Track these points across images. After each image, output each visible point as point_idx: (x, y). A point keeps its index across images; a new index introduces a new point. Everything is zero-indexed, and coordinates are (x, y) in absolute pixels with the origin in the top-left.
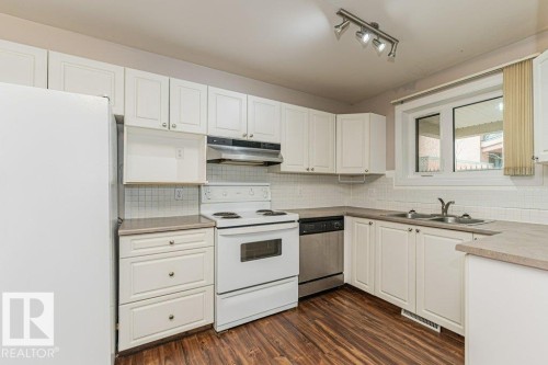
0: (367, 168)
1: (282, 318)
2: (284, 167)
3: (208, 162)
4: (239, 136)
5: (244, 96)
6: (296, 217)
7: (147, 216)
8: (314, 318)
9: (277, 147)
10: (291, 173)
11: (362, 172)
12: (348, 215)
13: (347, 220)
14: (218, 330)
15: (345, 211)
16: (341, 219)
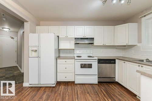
0: (127, 43)
1: (92, 85)
2: (95, 44)
3: (75, 44)
4: (82, 37)
5: (83, 27)
6: (97, 58)
7: (63, 56)
8: (102, 88)
9: (93, 39)
10: (97, 46)
11: (125, 44)
12: (117, 59)
13: (117, 61)
14: (75, 83)
15: (117, 58)
16: (115, 60)
